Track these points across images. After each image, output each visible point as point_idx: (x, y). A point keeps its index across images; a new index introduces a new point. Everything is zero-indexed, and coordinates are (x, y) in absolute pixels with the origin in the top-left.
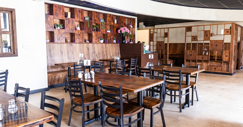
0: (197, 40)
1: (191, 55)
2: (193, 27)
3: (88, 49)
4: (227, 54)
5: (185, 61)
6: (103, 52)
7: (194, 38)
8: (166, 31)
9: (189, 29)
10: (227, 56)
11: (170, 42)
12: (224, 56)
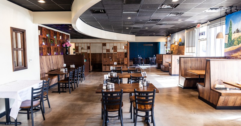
0: (110, 52)
1: (106, 61)
2: (107, 44)
3: (50, 60)
4: (126, 60)
5: (103, 65)
6: (57, 62)
7: (108, 51)
8: (89, 45)
9: (104, 45)
10: (126, 61)
11: (92, 52)
12: (125, 61)
